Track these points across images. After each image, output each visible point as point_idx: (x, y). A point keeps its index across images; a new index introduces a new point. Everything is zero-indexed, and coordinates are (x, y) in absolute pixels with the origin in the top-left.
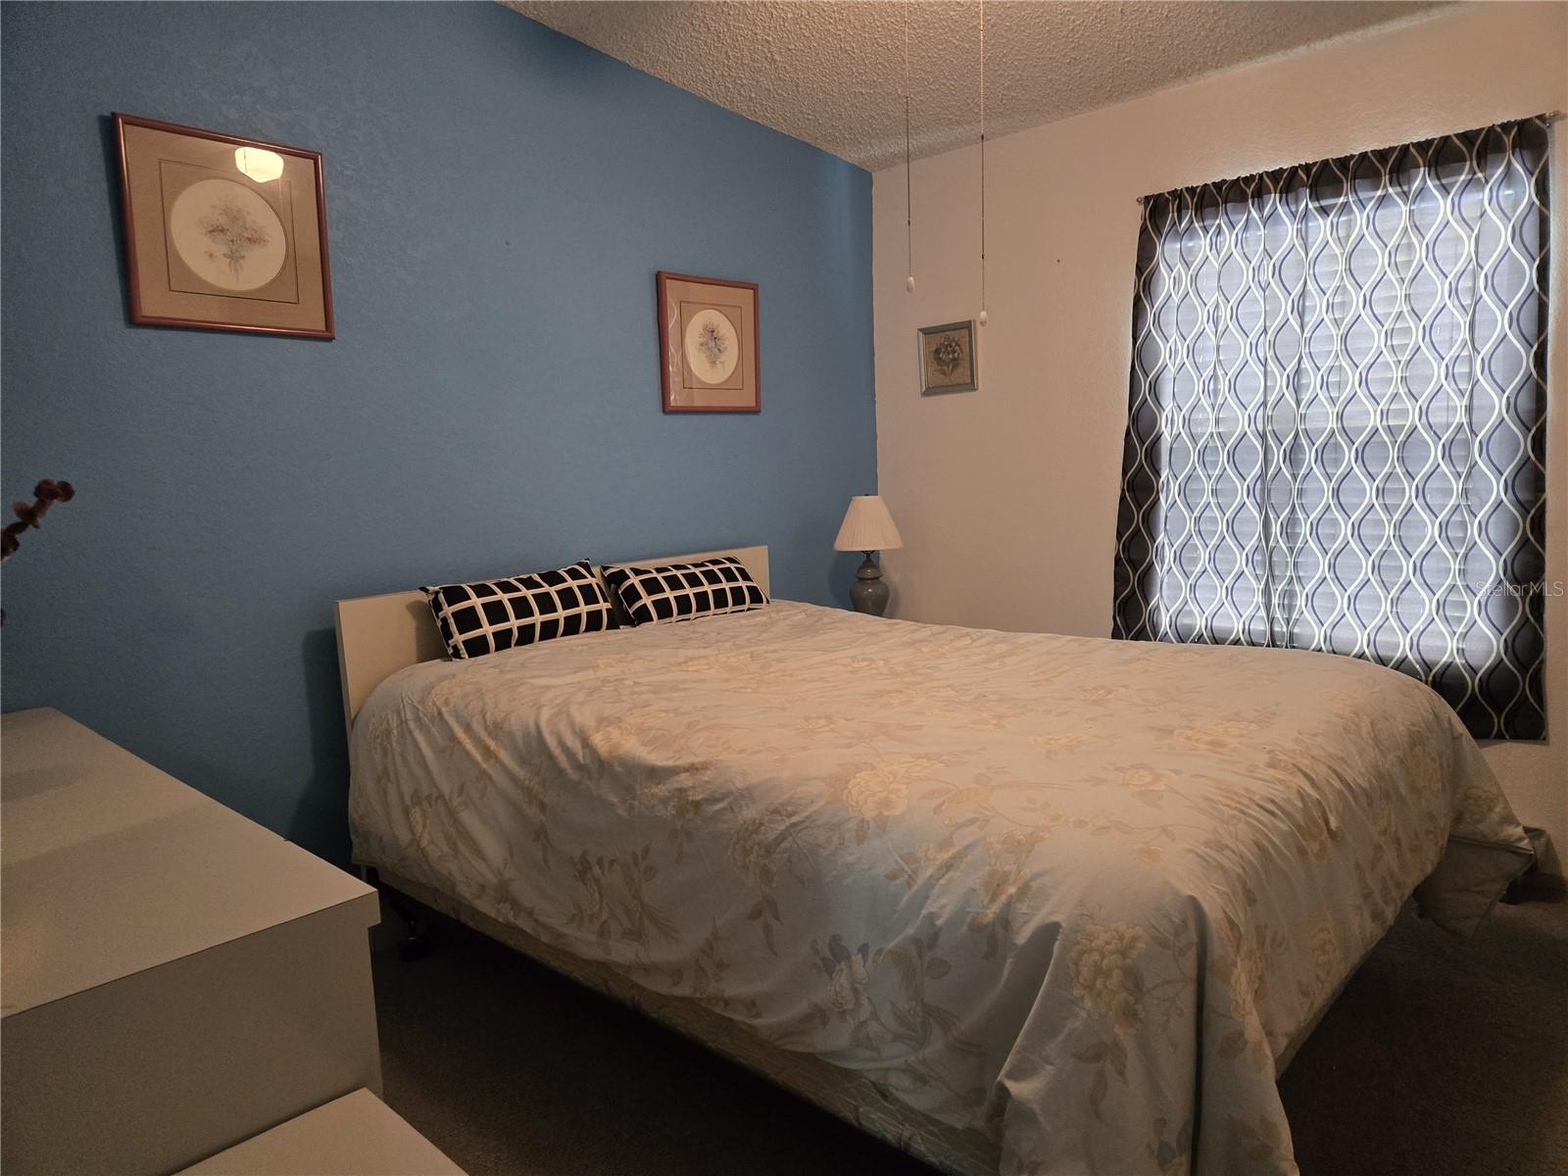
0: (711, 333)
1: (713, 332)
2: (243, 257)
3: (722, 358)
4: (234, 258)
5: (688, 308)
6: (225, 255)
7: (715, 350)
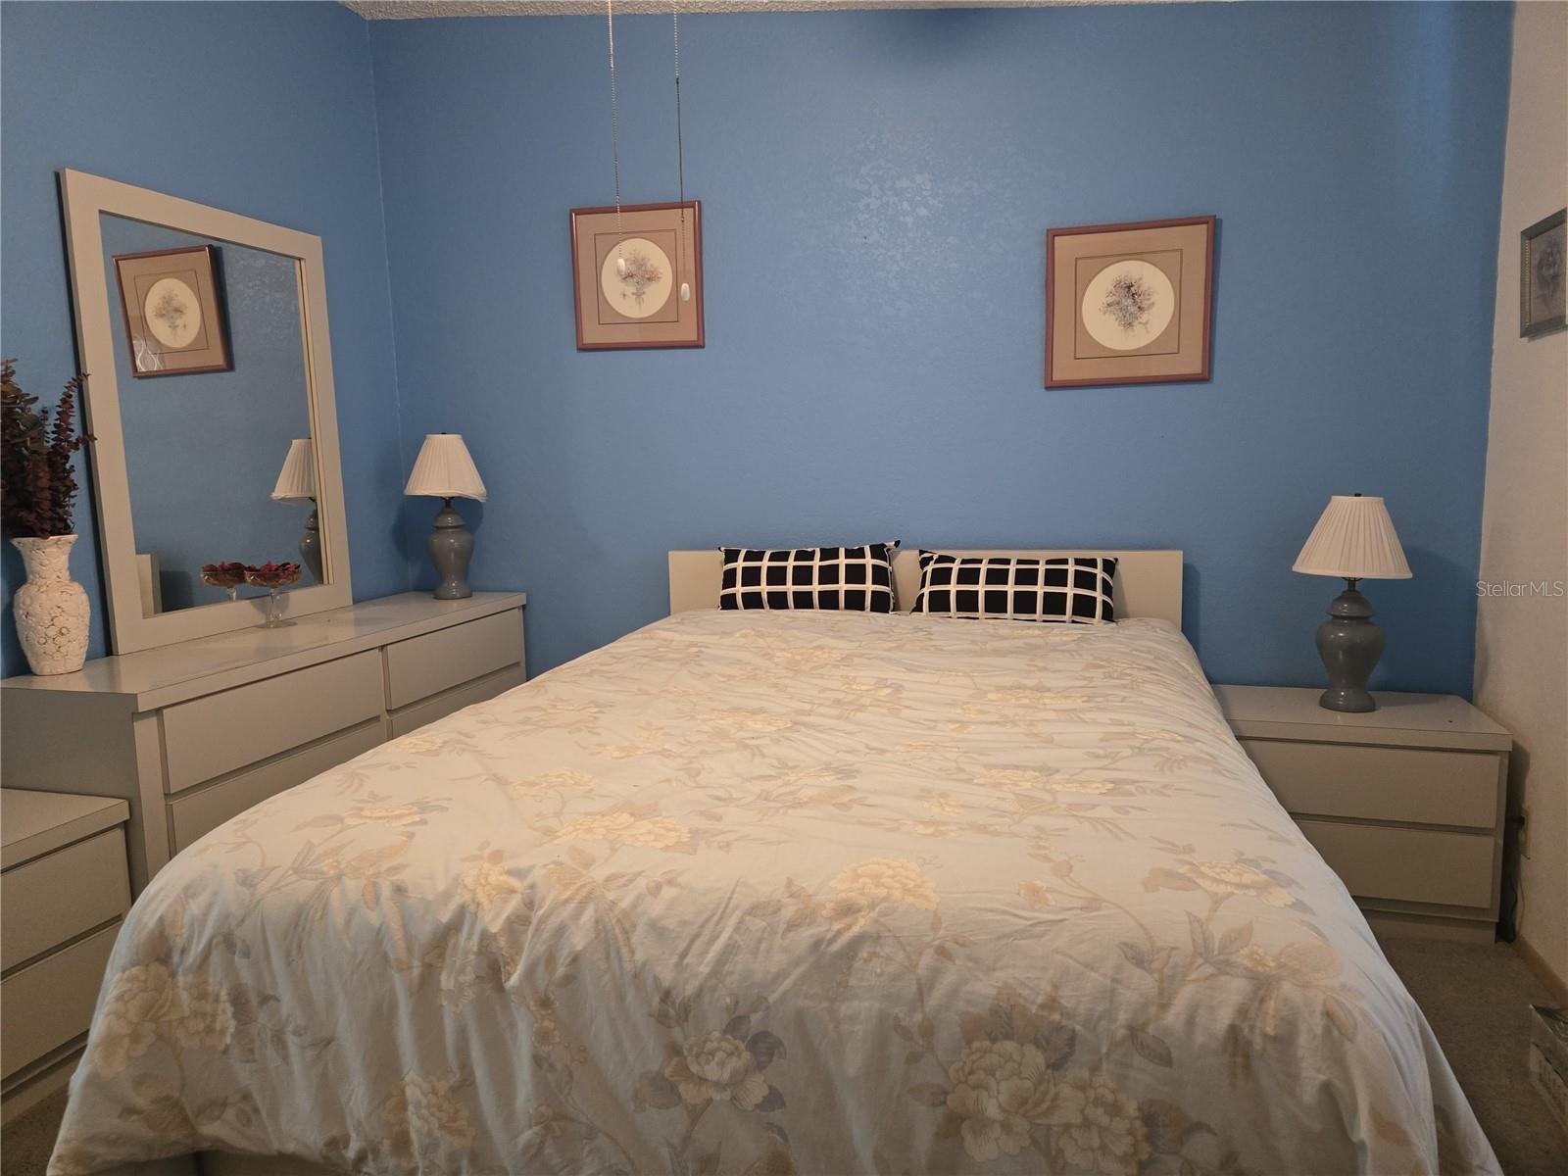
0: (1129, 289)
1: (1129, 287)
2: (644, 293)
3: (1145, 317)
4: (639, 295)
5: (1088, 268)
6: (633, 294)
7: (1133, 309)
